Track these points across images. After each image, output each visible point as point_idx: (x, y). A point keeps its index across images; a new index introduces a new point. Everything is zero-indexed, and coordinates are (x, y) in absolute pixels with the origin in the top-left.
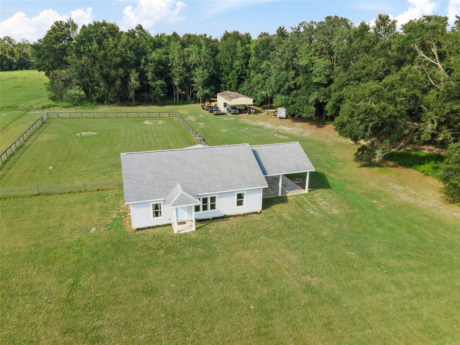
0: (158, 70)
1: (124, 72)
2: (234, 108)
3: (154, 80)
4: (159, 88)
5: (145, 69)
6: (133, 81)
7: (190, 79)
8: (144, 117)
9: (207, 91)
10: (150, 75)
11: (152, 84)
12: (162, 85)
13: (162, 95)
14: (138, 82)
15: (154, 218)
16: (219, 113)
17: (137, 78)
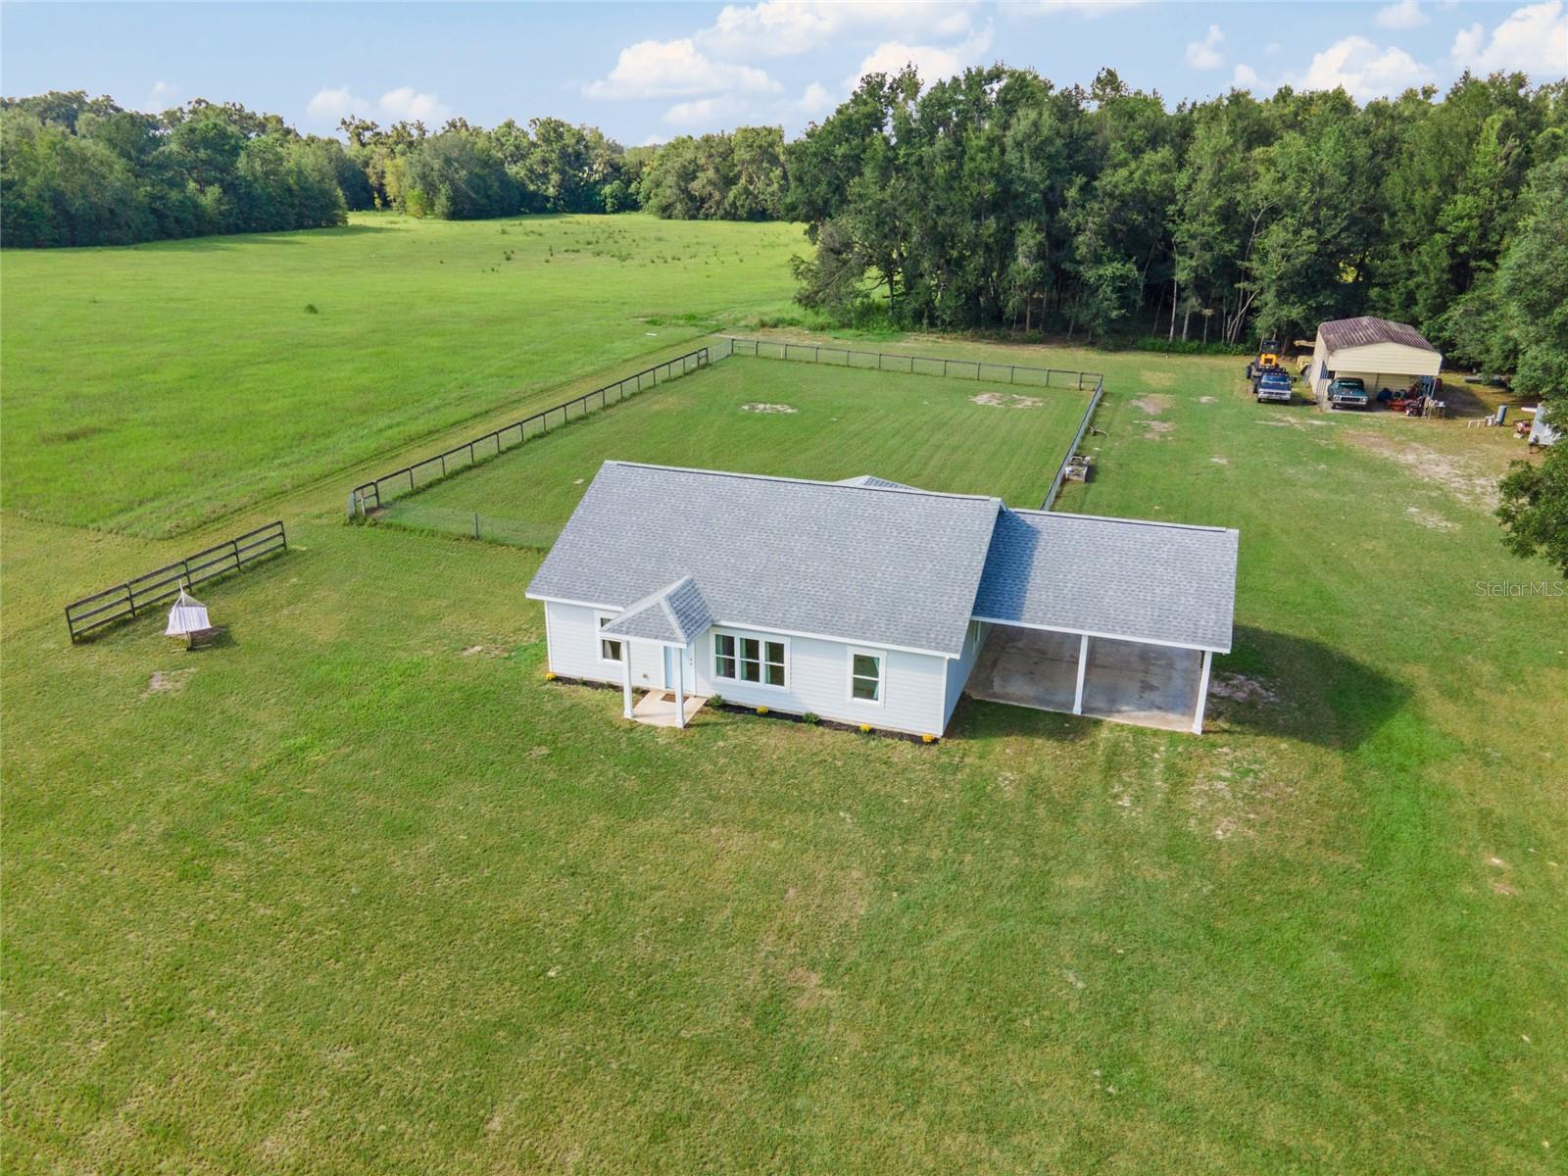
0: (1124, 228)
1: (998, 231)
2: (1356, 384)
3: (1098, 260)
4: (1110, 288)
5: (1073, 224)
6: (1022, 261)
7: (1239, 262)
8: (995, 382)
9: (1296, 312)
10: (1083, 243)
11: (1090, 274)
12: (1123, 278)
13: (1114, 314)
14: (1034, 266)
15: (606, 660)
16: (1277, 397)
17: (1034, 250)
